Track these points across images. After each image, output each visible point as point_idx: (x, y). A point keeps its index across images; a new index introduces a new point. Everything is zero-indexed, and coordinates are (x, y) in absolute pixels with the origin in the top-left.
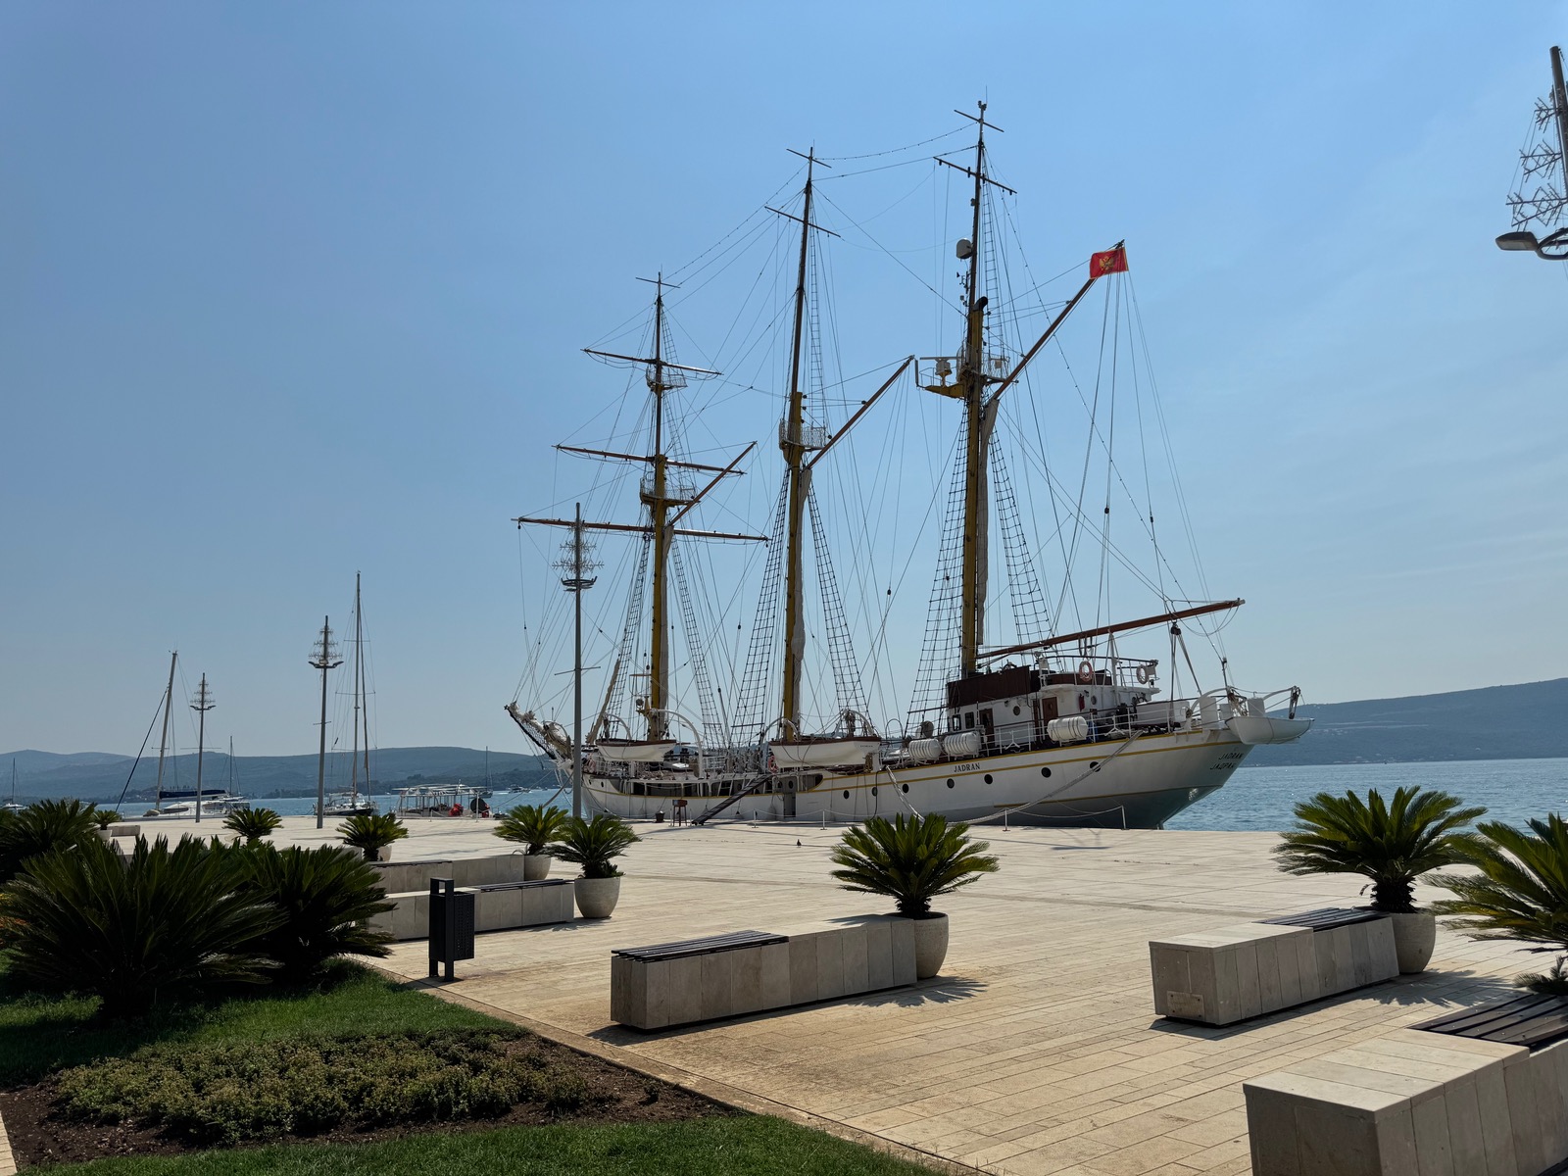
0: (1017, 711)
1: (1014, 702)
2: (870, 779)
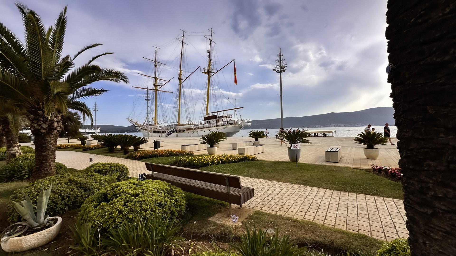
1: (213, 120)
2: (192, 131)
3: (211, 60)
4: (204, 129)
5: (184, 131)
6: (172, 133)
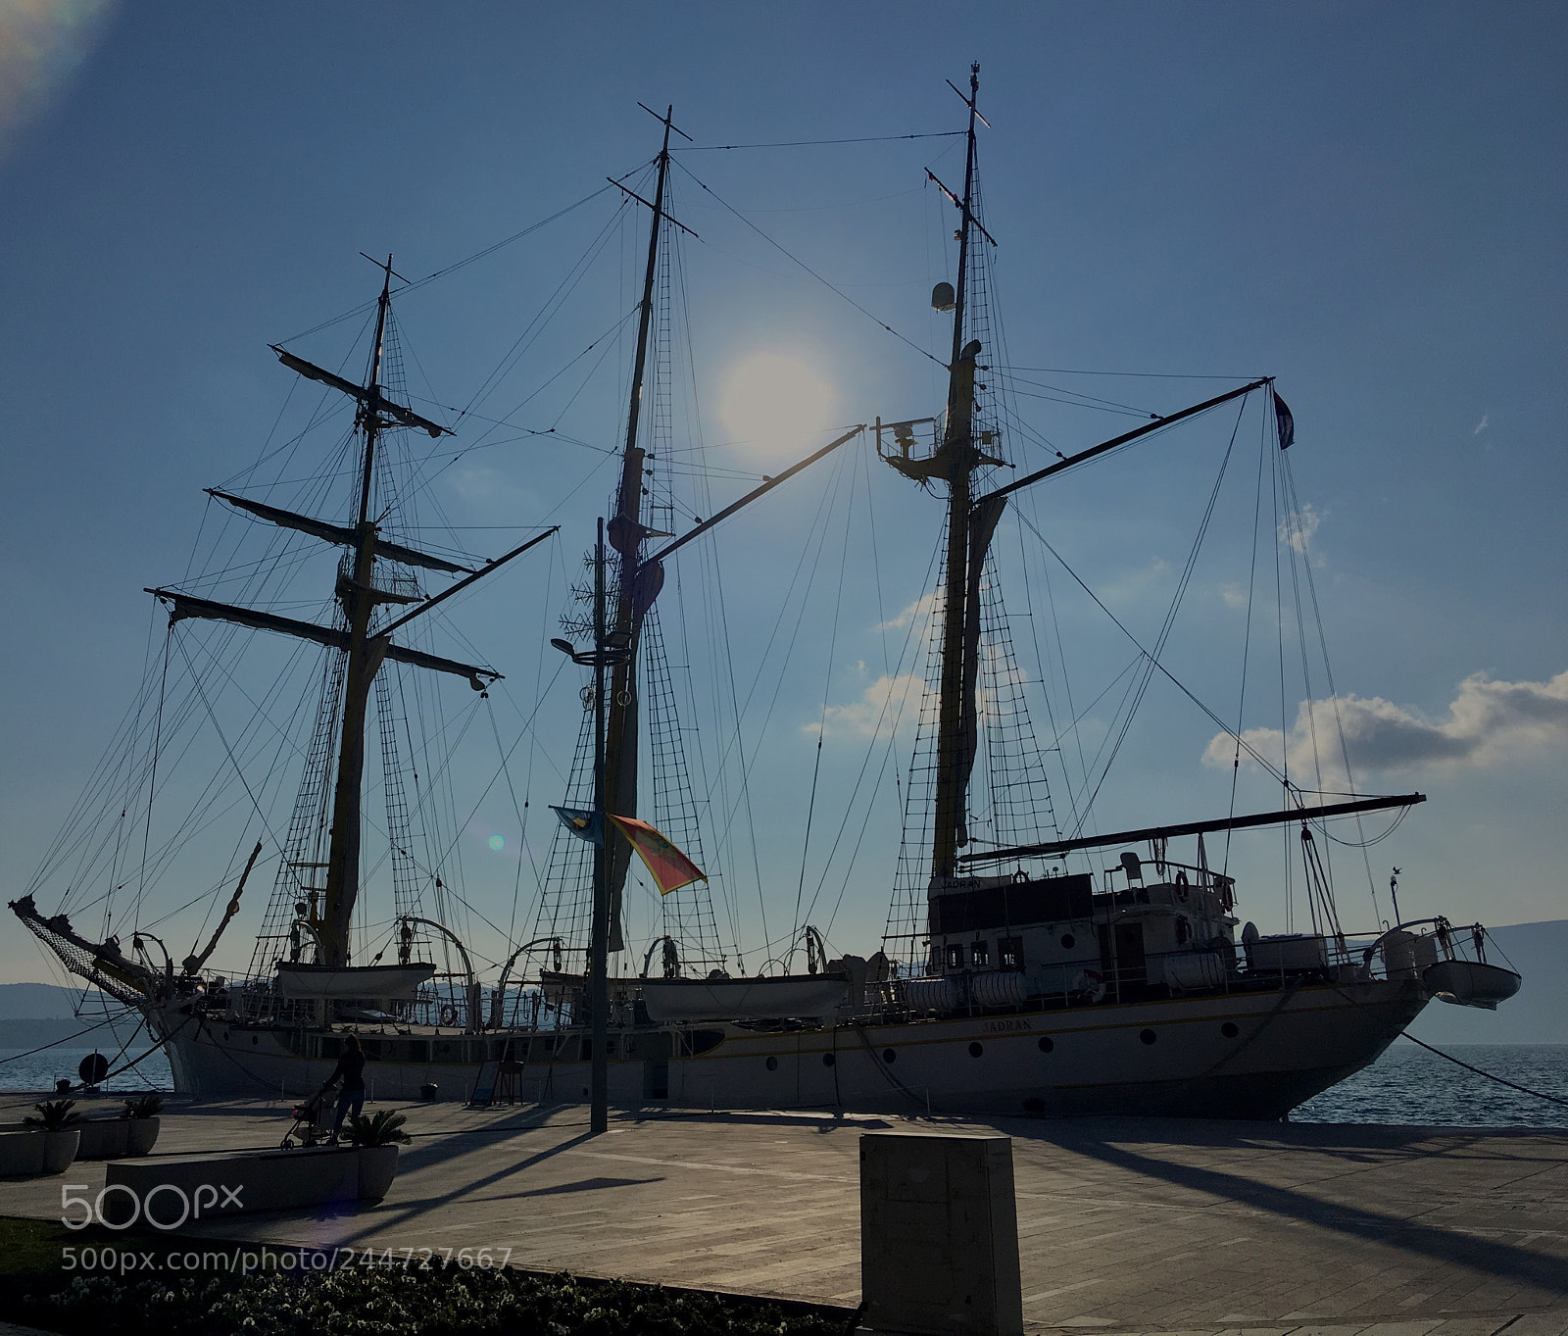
0: (1068, 942)
1: (1063, 929)
3: (976, 346)
4: (974, 1027)
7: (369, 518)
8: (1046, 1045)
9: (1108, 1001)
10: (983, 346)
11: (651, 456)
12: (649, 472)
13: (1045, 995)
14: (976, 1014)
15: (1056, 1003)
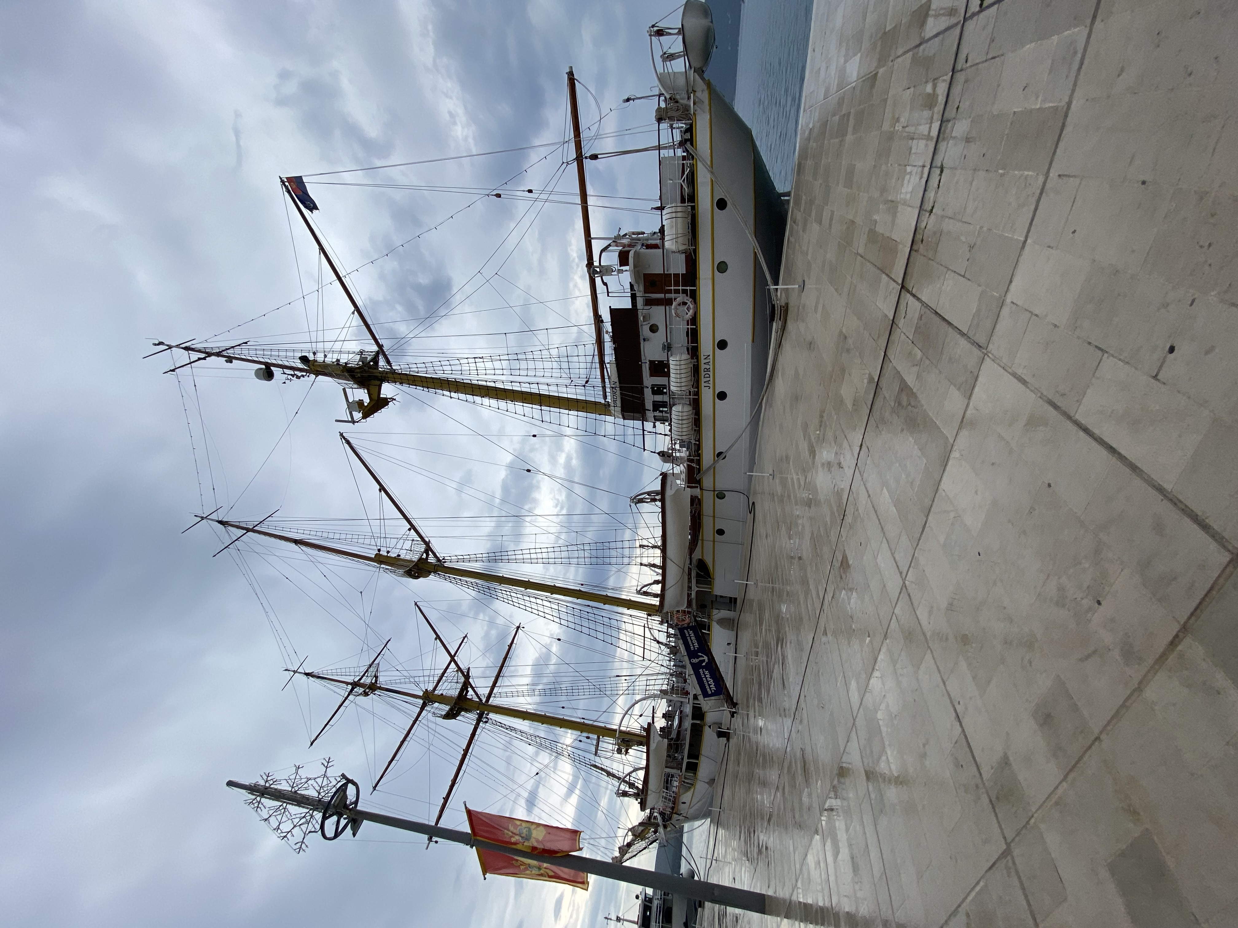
0: (653, 328)
1: (645, 330)
2: (708, 500)
4: (707, 397)
5: (702, 566)
6: (709, 653)
7: (421, 694)
8: (722, 345)
9: (694, 295)
10: (304, 354)
11: (379, 550)
12: (388, 552)
13: (688, 343)
14: (697, 393)
15: (694, 335)
